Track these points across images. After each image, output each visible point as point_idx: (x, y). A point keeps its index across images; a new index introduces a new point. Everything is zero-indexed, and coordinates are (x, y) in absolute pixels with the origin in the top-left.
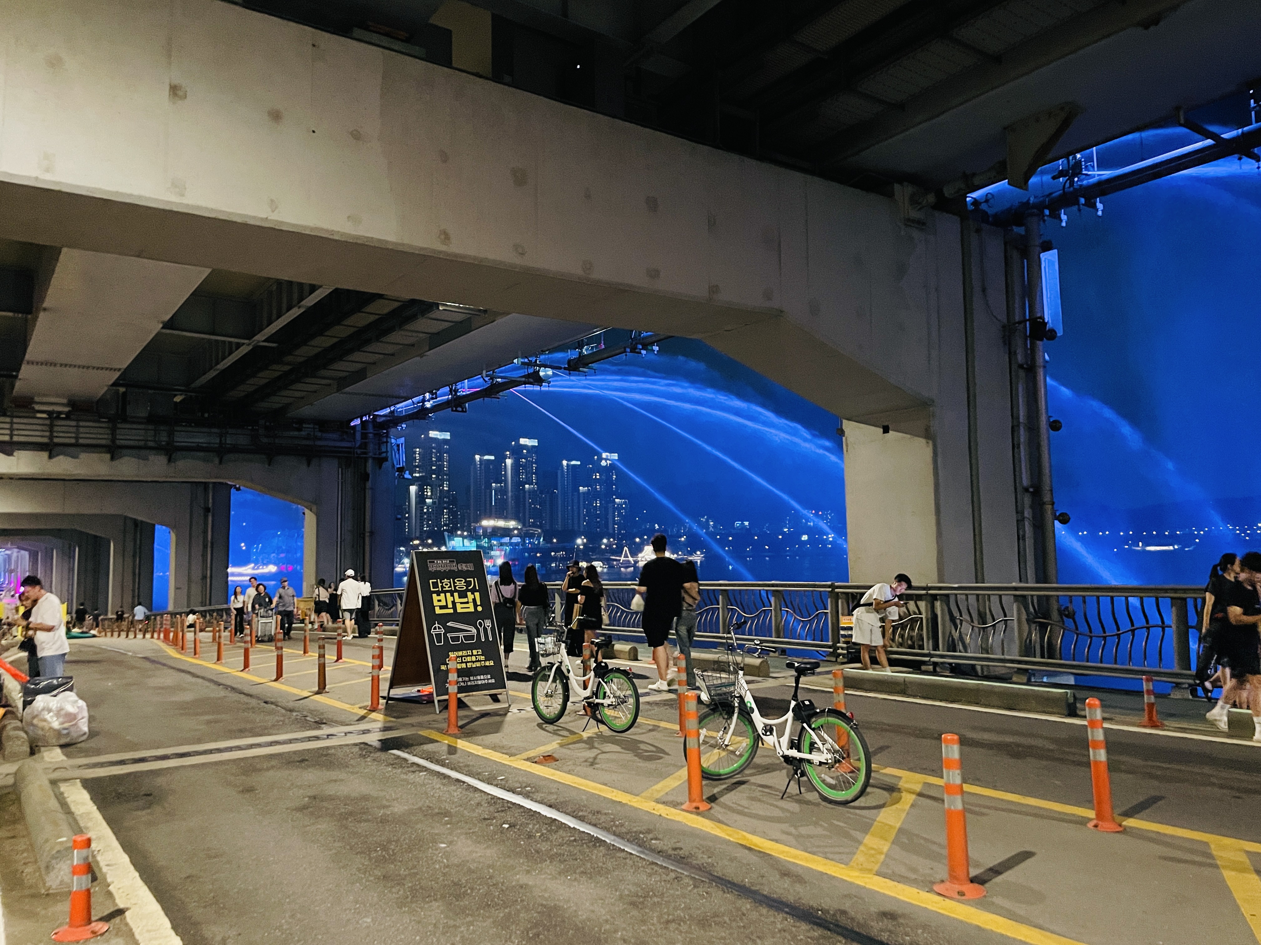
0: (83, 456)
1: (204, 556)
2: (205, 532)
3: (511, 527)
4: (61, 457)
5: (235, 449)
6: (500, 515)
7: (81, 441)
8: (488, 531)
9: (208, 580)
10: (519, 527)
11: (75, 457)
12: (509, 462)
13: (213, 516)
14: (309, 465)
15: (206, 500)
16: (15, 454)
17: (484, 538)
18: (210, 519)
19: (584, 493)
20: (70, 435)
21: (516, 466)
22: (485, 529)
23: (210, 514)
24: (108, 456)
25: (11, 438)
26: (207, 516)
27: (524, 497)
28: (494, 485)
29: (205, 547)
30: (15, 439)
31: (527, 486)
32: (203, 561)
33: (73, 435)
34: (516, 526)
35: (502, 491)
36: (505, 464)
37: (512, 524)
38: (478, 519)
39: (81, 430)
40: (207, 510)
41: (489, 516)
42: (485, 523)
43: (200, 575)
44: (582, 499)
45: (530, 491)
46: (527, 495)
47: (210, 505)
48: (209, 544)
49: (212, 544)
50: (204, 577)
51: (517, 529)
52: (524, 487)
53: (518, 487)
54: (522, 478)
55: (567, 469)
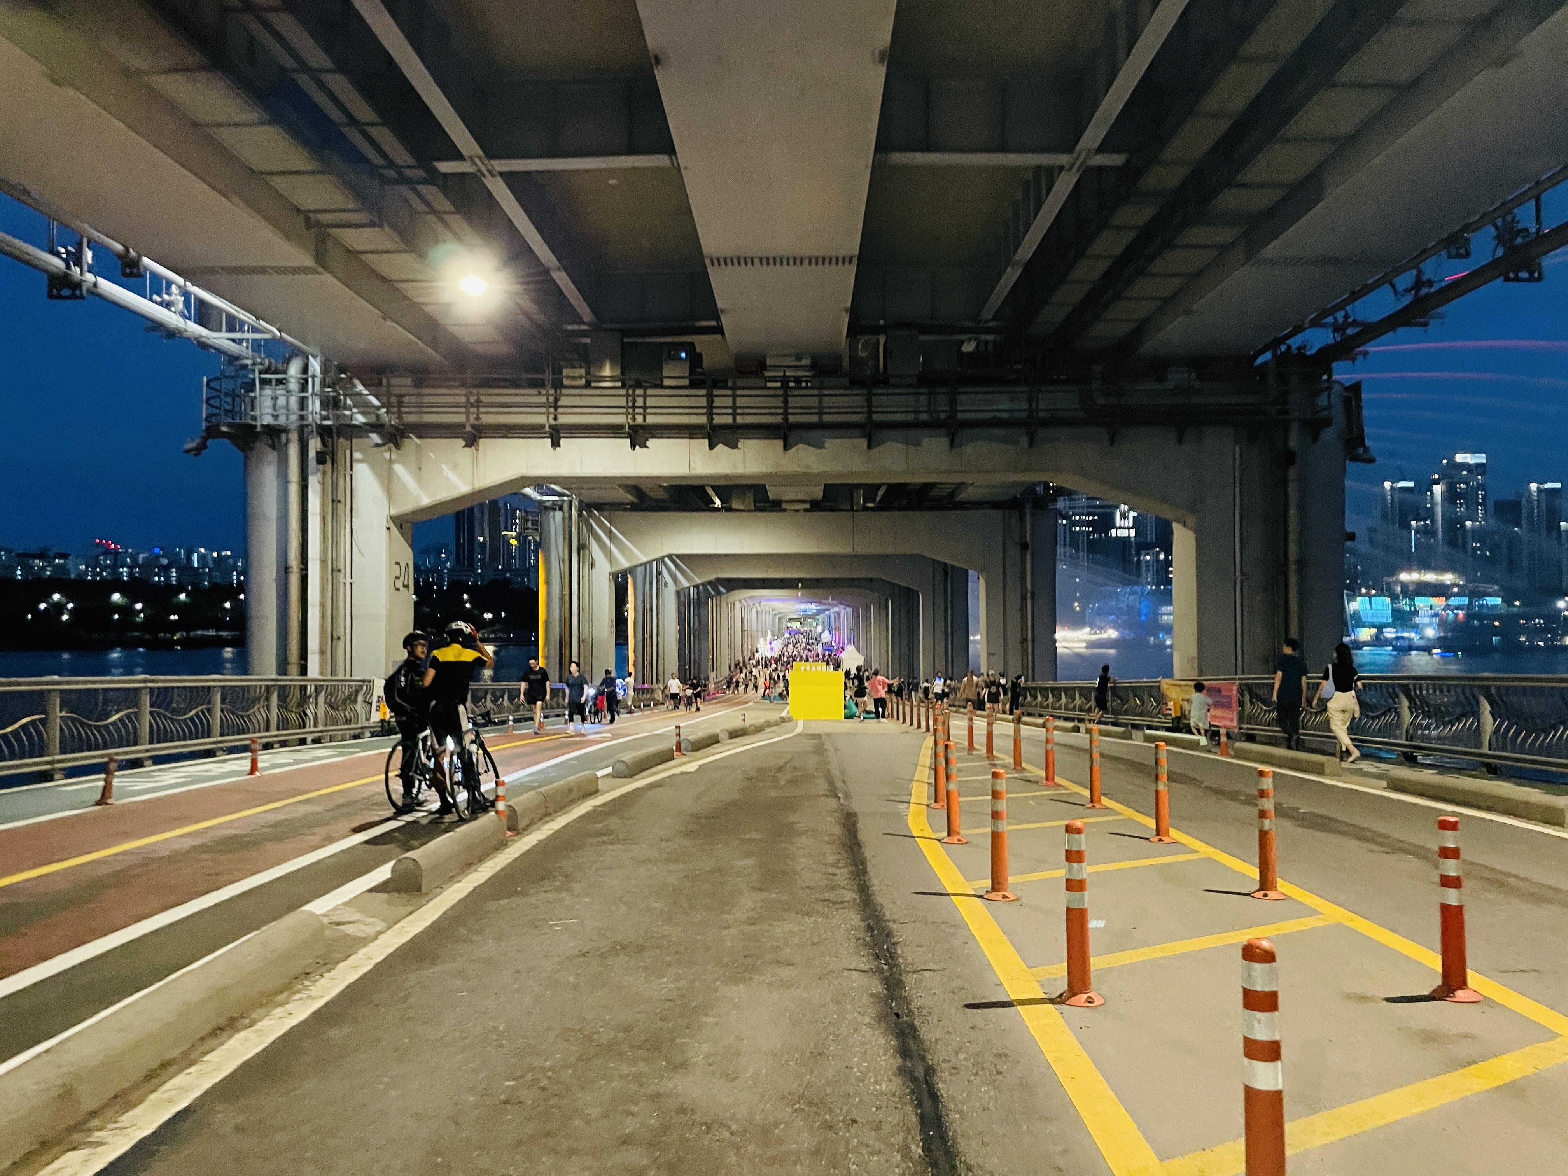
0: (829, 443)
1: (1023, 610)
2: (1023, 578)
3: (1448, 583)
4: (801, 446)
5: (1055, 421)
6: (1425, 565)
7: (827, 418)
8: (1410, 588)
9: (1030, 644)
10: (1461, 583)
11: (819, 445)
12: (1438, 489)
13: (1033, 554)
14: (1180, 442)
15: (1023, 534)
16: (740, 445)
17: (1403, 598)
18: (1029, 558)
20: (813, 411)
21: (1451, 496)
22: (1404, 586)
23: (1029, 552)
24: (863, 442)
25: (734, 419)
26: (1025, 556)
27: (1464, 537)
28: (1414, 523)
29: (1024, 598)
30: (740, 420)
31: (1468, 524)
32: (1022, 618)
33: (817, 411)
34: (1457, 581)
35: (1429, 532)
36: (1432, 493)
37: (1448, 578)
38: (1393, 571)
39: (826, 399)
40: (1025, 547)
41: (1409, 570)
42: (1404, 577)
43: (1019, 639)
45: (1473, 530)
46: (1470, 535)
47: (1028, 540)
48: (1029, 595)
49: (1033, 593)
50: (1024, 640)
51: (1458, 586)
52: (1463, 526)
53: (1453, 525)
54: (1460, 511)
55: (1538, 495)
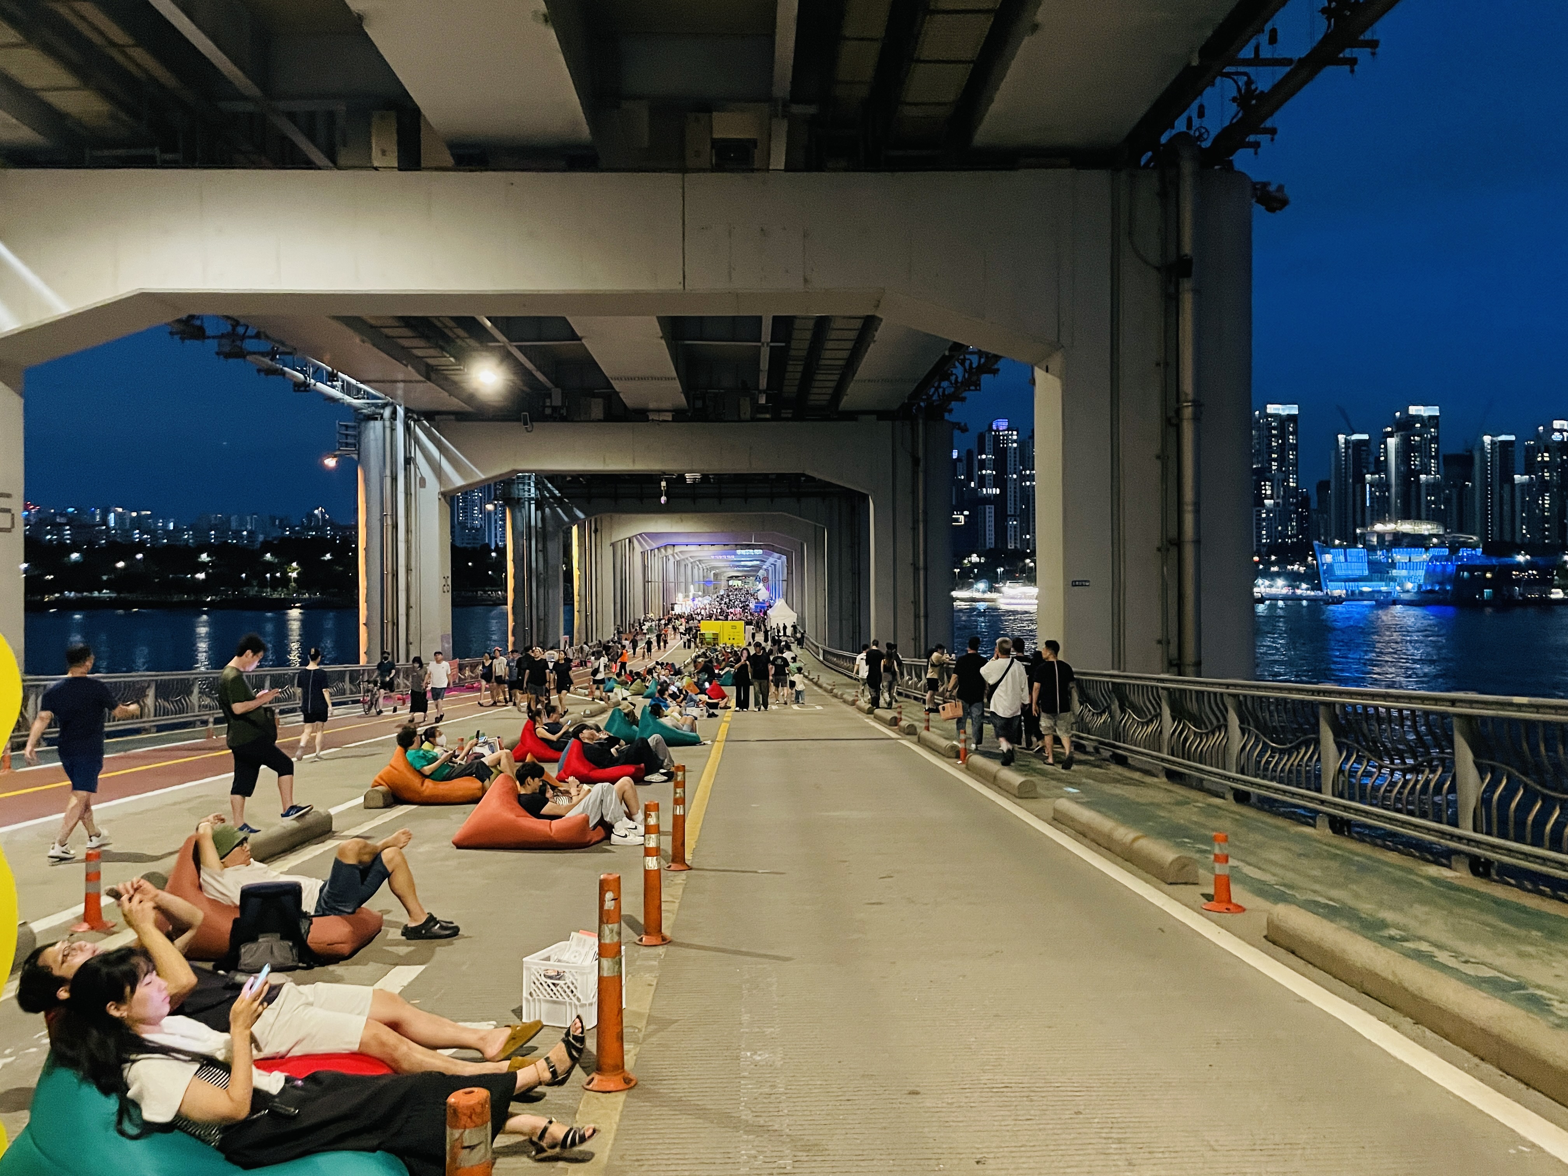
3: (1426, 533)
8: (1387, 539)
10: (1440, 533)
12: (1392, 442)
17: (1380, 549)
19: (1522, 485)
21: (1405, 451)
22: (1380, 536)
27: (1419, 490)
28: (1368, 477)
31: (1423, 477)
35: (1383, 485)
36: (1386, 446)
42: (1379, 527)
44: (1518, 494)
45: (1428, 484)
46: (1424, 489)
52: (1418, 479)
53: (1408, 475)
54: (1414, 465)
55: (1491, 448)
